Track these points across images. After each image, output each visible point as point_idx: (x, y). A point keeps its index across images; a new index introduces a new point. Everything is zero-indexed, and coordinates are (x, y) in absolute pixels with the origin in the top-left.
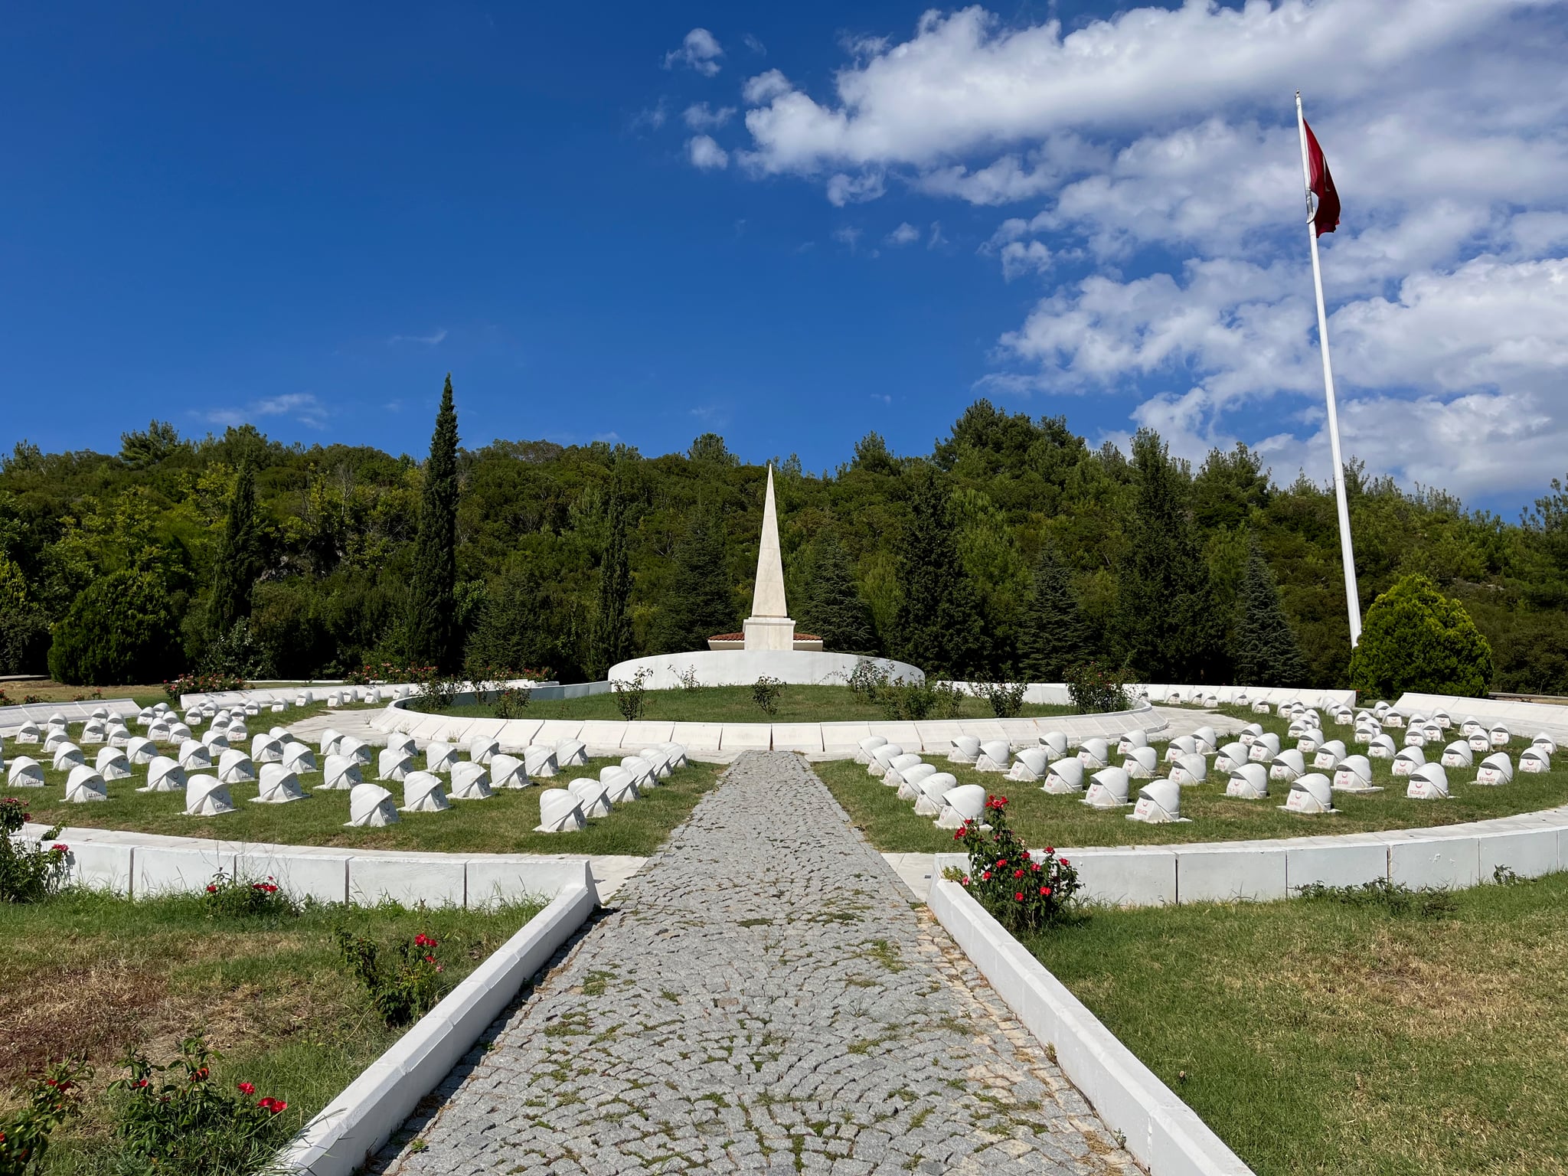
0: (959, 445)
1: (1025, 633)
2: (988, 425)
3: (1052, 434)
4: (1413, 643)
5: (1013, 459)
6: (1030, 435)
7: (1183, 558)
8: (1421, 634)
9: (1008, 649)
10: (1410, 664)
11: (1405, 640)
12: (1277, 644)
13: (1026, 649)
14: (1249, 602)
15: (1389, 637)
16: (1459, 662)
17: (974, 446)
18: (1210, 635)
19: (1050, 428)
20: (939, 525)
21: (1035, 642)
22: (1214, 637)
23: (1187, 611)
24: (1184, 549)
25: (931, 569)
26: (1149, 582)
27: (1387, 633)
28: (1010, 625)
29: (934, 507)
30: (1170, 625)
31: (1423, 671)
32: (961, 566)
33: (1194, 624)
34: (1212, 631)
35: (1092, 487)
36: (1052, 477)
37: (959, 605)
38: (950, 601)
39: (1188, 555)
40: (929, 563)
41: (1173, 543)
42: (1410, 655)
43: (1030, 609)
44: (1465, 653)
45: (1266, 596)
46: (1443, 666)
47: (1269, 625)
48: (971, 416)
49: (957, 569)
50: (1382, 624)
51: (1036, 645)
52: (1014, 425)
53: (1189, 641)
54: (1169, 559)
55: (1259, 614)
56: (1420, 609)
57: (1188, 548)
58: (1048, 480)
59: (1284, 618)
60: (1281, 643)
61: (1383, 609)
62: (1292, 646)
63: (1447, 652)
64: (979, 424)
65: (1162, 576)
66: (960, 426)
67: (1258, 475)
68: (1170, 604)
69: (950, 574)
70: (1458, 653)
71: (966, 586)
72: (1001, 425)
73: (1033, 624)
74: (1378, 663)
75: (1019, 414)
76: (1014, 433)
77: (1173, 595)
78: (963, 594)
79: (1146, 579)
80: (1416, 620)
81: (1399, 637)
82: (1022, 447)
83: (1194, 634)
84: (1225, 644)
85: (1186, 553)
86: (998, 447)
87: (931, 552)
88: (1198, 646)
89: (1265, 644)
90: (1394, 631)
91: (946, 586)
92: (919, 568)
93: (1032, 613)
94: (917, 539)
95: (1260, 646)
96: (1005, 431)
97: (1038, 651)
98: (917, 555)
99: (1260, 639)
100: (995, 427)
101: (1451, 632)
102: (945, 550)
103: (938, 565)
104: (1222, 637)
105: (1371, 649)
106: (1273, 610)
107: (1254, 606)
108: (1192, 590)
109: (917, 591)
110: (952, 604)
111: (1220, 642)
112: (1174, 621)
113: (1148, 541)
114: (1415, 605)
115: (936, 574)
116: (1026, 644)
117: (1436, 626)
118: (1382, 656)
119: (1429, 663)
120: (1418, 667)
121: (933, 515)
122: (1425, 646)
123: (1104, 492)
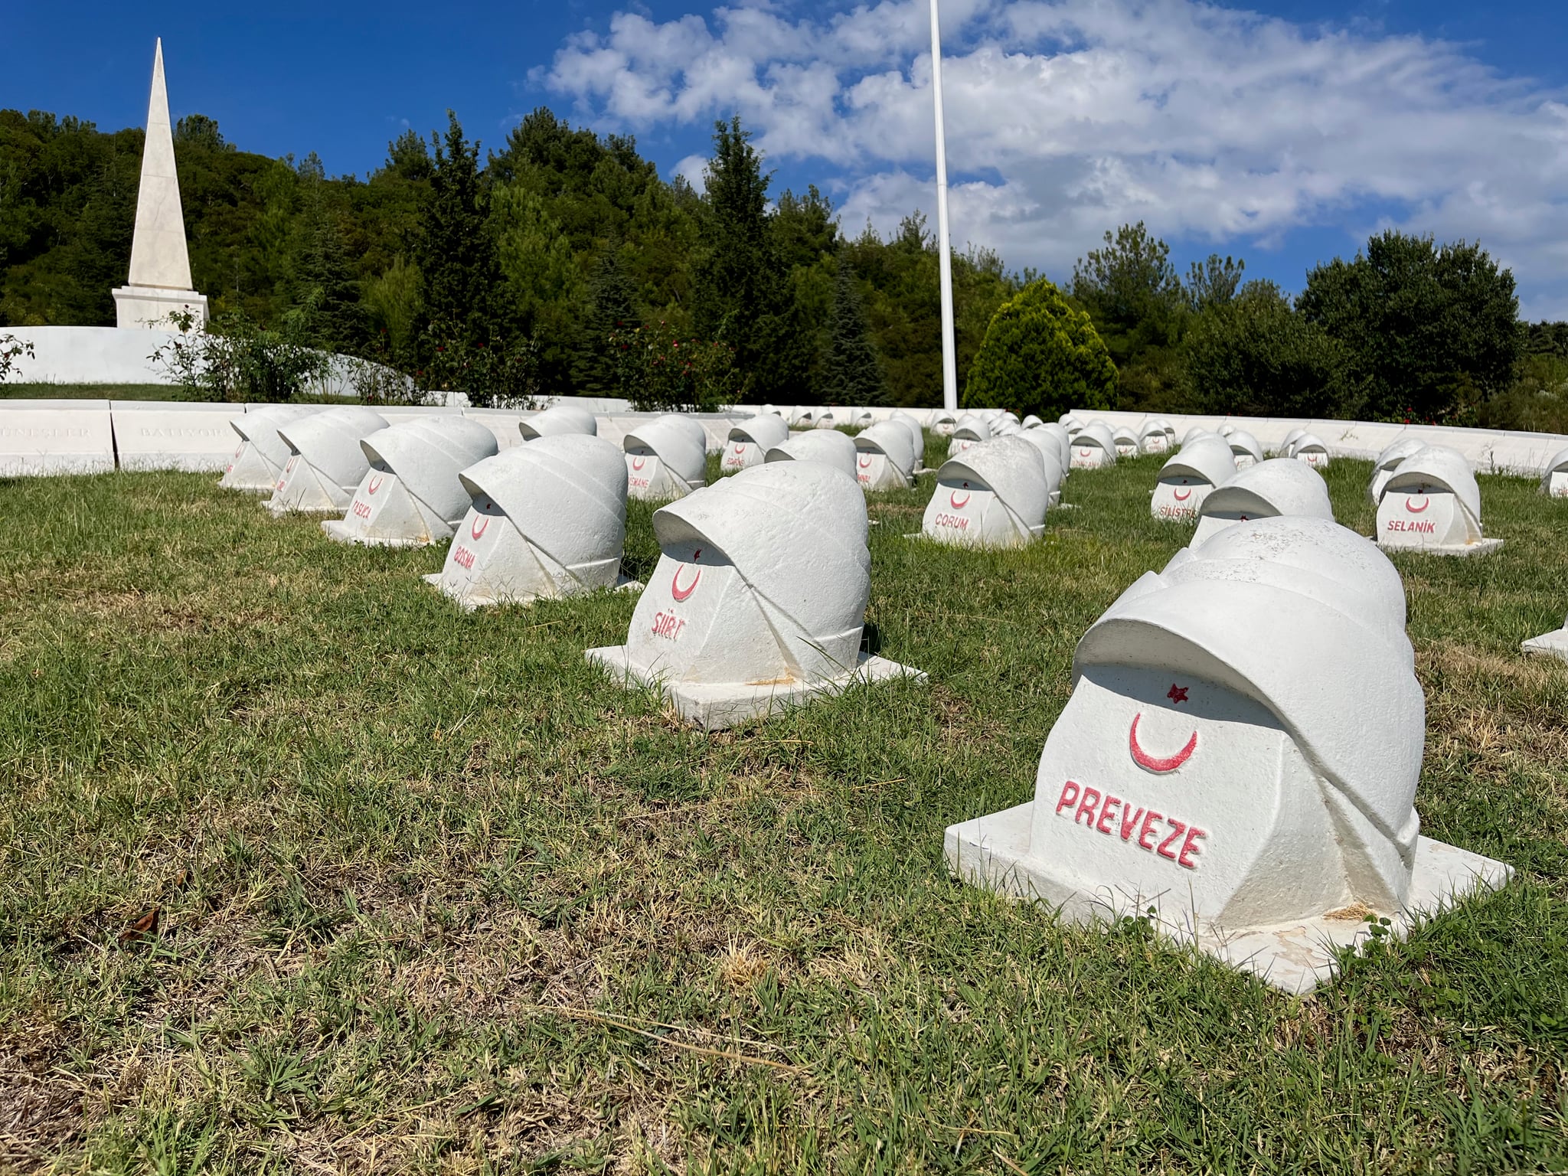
0: (516, 159)
1: (580, 357)
2: (549, 138)
3: (620, 156)
4: (1042, 363)
5: (577, 180)
6: (595, 153)
7: (768, 272)
8: (1051, 351)
9: (559, 377)
10: (1035, 389)
11: (1033, 358)
12: (864, 380)
13: (582, 377)
14: (836, 331)
15: (1014, 356)
16: (1088, 386)
17: (533, 162)
18: (794, 366)
19: (618, 148)
20: (468, 207)
21: (592, 368)
22: (797, 368)
23: (770, 335)
24: (768, 260)
25: (458, 266)
26: (728, 298)
27: (1011, 349)
28: (562, 348)
29: (462, 182)
30: (751, 350)
31: (1050, 396)
32: (498, 265)
33: (777, 351)
34: (796, 362)
35: (662, 215)
36: (620, 201)
37: (494, 315)
38: (481, 310)
39: (772, 268)
40: (455, 259)
41: (757, 253)
42: (1036, 377)
43: (587, 328)
44: (1095, 375)
45: (856, 324)
46: (1071, 391)
47: (857, 357)
48: (530, 126)
49: (493, 268)
50: (1007, 339)
51: (593, 372)
52: (578, 141)
53: (770, 371)
54: (751, 271)
55: (847, 344)
56: (1050, 320)
57: (773, 259)
58: (615, 204)
59: (872, 349)
60: (868, 379)
61: (1008, 321)
62: (879, 382)
63: (1077, 374)
64: (539, 136)
65: (743, 292)
66: (517, 137)
67: (829, 222)
68: (751, 327)
69: (482, 274)
70: (1086, 375)
71: (505, 292)
72: (563, 140)
73: (590, 346)
74: (1000, 386)
75: (584, 130)
76: (579, 150)
77: (755, 315)
78: (501, 301)
79: (725, 295)
80: (1046, 334)
81: (1026, 355)
82: (588, 167)
83: (776, 364)
84: (809, 378)
85: (770, 264)
86: (560, 166)
87: (458, 243)
88: (781, 378)
89: (852, 379)
90: (1020, 348)
91: (477, 291)
92: (442, 265)
93: (589, 331)
94: (438, 225)
95: (846, 381)
96: (568, 147)
97: (596, 380)
98: (438, 247)
99: (846, 374)
100: (557, 142)
101: (1082, 349)
102: (476, 242)
103: (467, 260)
104: (805, 370)
105: (992, 371)
106: (861, 341)
107: (841, 335)
108: (776, 309)
109: (439, 294)
110: (485, 313)
111: (804, 375)
112: (755, 347)
113: (727, 248)
114: (1045, 316)
115: (464, 273)
116: (581, 371)
117: (1067, 342)
118: (1006, 378)
119: (1056, 388)
120: (1043, 392)
121: (458, 193)
122: (1054, 366)
123: (675, 222)
